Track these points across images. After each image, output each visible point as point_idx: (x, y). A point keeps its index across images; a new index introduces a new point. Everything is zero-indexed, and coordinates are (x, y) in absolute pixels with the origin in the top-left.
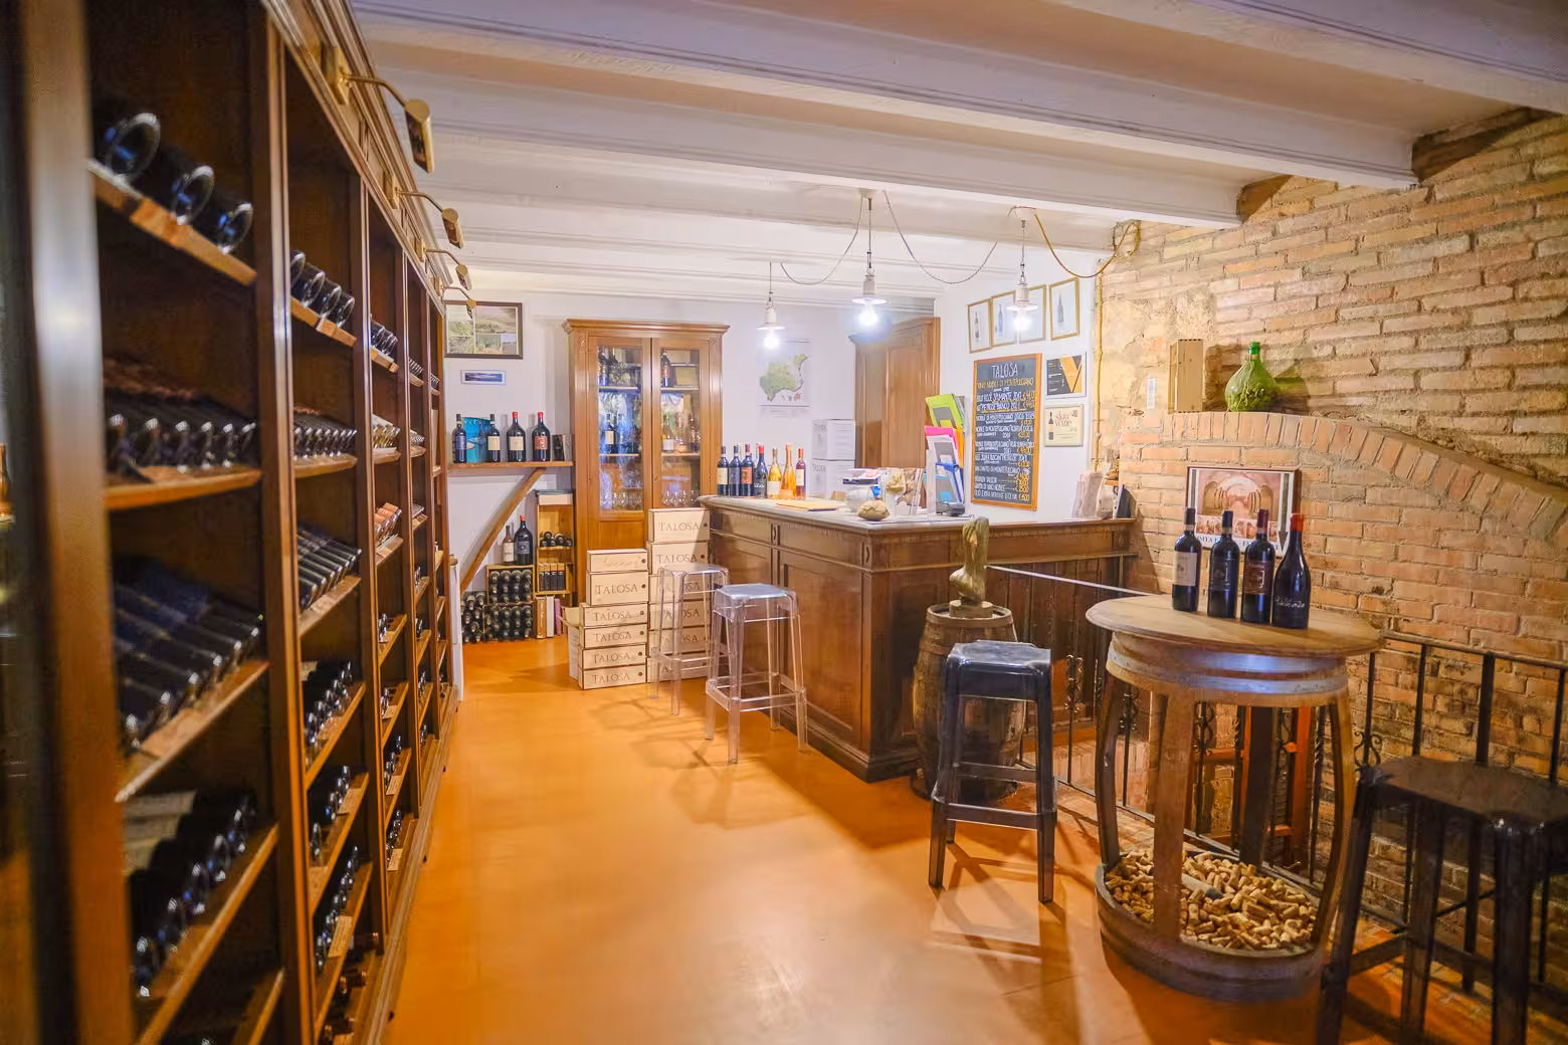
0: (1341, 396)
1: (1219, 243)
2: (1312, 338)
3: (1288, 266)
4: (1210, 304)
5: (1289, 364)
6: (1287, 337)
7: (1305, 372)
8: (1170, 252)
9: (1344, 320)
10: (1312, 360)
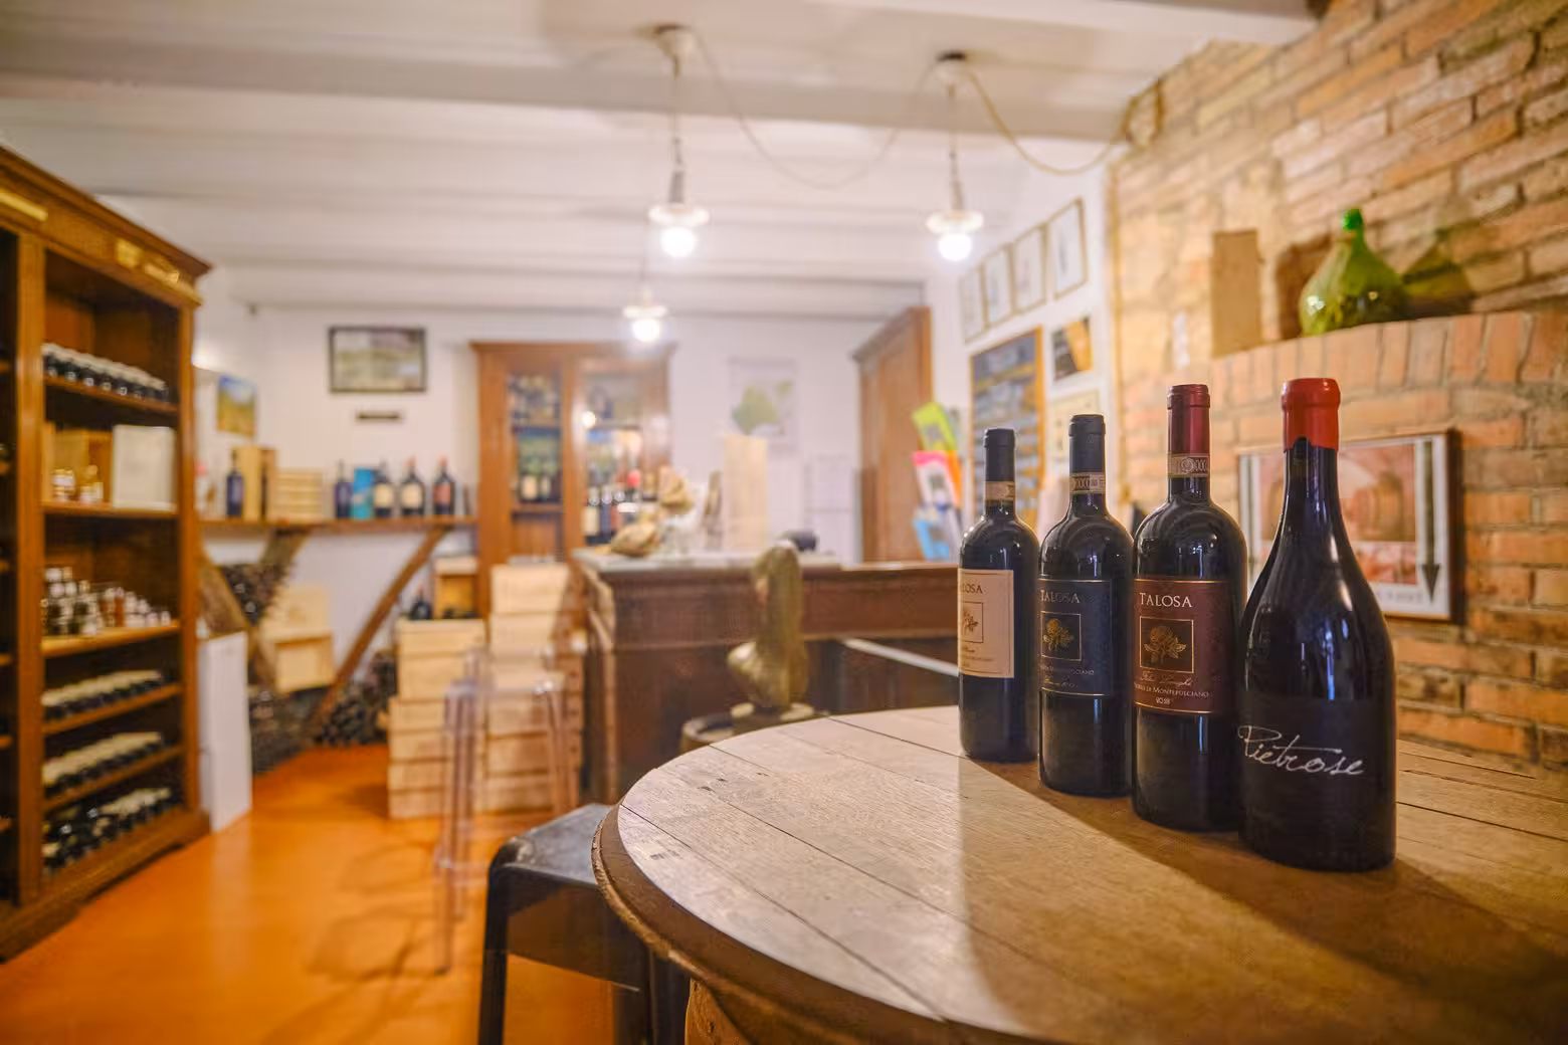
0: (1544, 278)
1: (1281, 71)
2: (1469, 179)
3: (1408, 61)
4: (1277, 181)
5: (1428, 243)
6: (1418, 194)
7: (1460, 250)
8: (1207, 114)
9: (1536, 124)
10: (1473, 225)
